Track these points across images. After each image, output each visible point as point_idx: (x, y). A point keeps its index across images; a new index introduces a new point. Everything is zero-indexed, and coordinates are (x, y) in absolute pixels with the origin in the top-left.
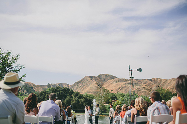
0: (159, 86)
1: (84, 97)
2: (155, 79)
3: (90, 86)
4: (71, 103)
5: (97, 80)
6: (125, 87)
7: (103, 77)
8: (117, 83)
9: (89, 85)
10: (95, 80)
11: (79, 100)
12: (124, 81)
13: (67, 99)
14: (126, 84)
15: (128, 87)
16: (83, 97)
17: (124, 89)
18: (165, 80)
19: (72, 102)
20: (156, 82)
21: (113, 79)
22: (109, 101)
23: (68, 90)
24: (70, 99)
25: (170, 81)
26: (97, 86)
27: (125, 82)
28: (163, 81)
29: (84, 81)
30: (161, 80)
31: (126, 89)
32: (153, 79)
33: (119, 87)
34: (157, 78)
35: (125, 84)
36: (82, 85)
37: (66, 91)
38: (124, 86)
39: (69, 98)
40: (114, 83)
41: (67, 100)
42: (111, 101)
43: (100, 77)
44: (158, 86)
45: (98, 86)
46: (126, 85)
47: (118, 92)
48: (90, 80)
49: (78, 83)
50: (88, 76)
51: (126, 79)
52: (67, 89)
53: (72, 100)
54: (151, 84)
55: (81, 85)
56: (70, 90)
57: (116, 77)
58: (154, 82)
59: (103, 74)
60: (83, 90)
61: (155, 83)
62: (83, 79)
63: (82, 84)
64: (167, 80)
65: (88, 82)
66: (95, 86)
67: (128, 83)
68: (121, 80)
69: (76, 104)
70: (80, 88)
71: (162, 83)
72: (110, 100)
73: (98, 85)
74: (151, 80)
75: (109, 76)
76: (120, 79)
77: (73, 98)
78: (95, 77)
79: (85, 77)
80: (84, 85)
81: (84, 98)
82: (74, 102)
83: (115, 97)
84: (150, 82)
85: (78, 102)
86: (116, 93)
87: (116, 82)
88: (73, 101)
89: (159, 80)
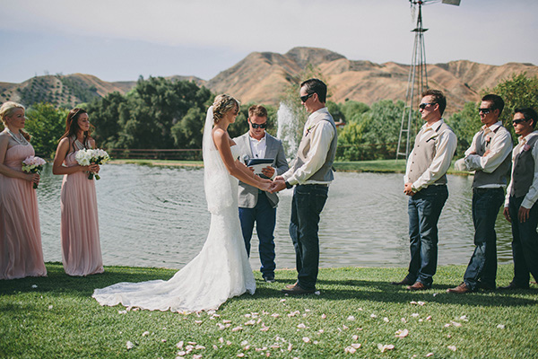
0: (469, 84)
2: (459, 64)
3: (265, 82)
5: (286, 66)
6: (369, 85)
7: (303, 57)
8: (345, 74)
9: (260, 78)
10: (279, 64)
12: (367, 66)
13: (190, 115)
14: (372, 75)
15: (377, 85)
17: (365, 92)
18: (488, 68)
20: (461, 72)
21: (332, 60)
23: (193, 87)
24: (198, 118)
25: (502, 70)
26: (285, 81)
27: (368, 69)
28: (481, 71)
29: (245, 68)
30: (475, 66)
31: (371, 89)
32: (451, 63)
33: (351, 84)
34: (465, 62)
35: (368, 78)
36: (240, 78)
37: (185, 91)
38: (366, 81)
39: (195, 114)
40: (335, 74)
41: (188, 120)
43: (293, 54)
44: (466, 85)
45: (289, 84)
46: (373, 80)
47: (347, 100)
48: (264, 63)
49: (227, 73)
50: (257, 53)
51: (373, 62)
52: (190, 85)
54: (445, 77)
55: (236, 79)
56: (199, 89)
57: (343, 57)
58: (454, 73)
59: (305, 48)
60: (242, 94)
61: (457, 75)
62: (243, 62)
63: (241, 76)
64: (493, 68)
65: (258, 71)
66: (279, 83)
67: (379, 73)
68: (357, 66)
70: (236, 88)
71: (478, 75)
73: (288, 79)
74: (445, 67)
75: (320, 52)
76: (355, 62)
78: (278, 56)
79: (249, 56)
80: (247, 80)
83: (340, 113)
84: (443, 71)
86: (342, 101)
87: (343, 70)
89: (469, 67)
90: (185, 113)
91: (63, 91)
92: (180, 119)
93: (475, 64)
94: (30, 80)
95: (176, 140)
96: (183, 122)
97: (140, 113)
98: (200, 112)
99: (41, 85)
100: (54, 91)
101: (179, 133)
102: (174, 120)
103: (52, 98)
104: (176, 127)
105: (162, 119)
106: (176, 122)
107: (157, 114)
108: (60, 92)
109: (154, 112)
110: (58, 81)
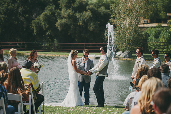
1: (91, 6)
4: (57, 24)
11: (78, 15)
13: (47, 12)
16: (87, 7)
19: (59, 21)
22: (158, 15)
24: (53, 14)
39: (52, 10)
41: (46, 15)
42: (164, 17)
53: (59, 14)
69: (71, 25)
72: (162, 14)
77: (63, 10)
81: (91, 10)
82: (64, 21)
85: (76, 20)
88: (62, 18)
90: (43, 9)
92: (39, 14)
95: (35, 31)
96: (42, 17)
97: (7, 9)
98: (55, 9)
101: (38, 26)
102: (34, 15)
104: (36, 21)
105: (24, 12)
106: (36, 17)
107: (20, 9)
109: (18, 8)
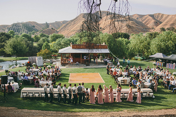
2: (157, 14)
9: (78, 23)
20: (157, 18)
44: (156, 22)
55: (73, 23)
64: (168, 16)
65: (79, 20)
70: (71, 26)
71: (163, 18)
79: (80, 14)
89: (160, 15)
91: (22, 28)
93: (163, 14)
94: (12, 24)
99: (15, 26)
100: (19, 28)
103: (18, 30)
108: (21, 28)
110: (21, 24)
